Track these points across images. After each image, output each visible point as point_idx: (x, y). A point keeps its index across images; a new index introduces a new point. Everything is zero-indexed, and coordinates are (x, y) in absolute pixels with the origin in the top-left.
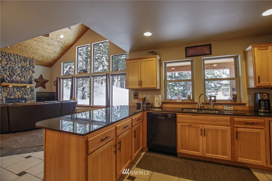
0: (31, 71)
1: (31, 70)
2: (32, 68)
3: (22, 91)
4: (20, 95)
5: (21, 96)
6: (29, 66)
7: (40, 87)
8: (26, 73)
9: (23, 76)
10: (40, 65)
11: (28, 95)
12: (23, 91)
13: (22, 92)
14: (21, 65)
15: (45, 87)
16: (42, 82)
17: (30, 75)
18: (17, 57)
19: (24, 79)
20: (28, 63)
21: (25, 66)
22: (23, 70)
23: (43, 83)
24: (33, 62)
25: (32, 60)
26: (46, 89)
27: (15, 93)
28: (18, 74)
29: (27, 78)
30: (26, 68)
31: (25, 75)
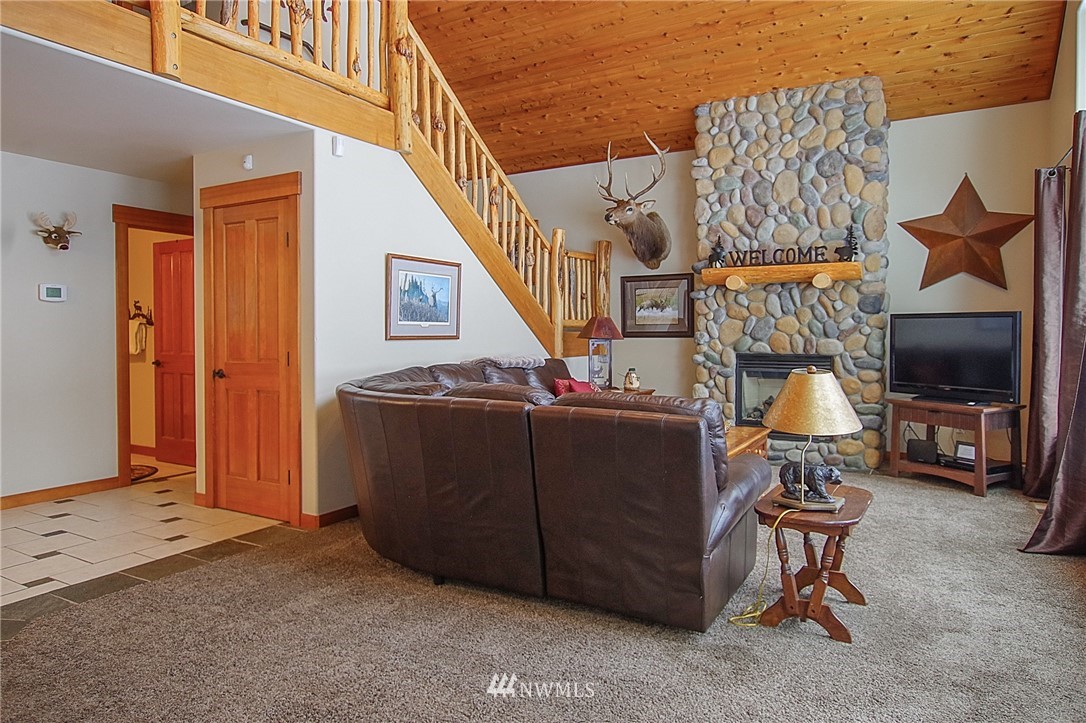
0: (855, 173)
1: (858, 162)
2: (860, 147)
3: (808, 311)
4: (797, 336)
5: (807, 341)
6: (843, 135)
7: (961, 279)
8: (826, 194)
9: (812, 211)
10: (950, 106)
11: (842, 336)
12: (812, 308)
13: (808, 316)
14: (797, 149)
15: (995, 276)
16: (969, 232)
17: (847, 198)
18: (775, 107)
19: (818, 230)
20: (836, 118)
21: (815, 150)
22: (811, 172)
23: (977, 247)
24: (868, 104)
25: (859, 92)
26: (1006, 289)
27: (773, 320)
28: (782, 210)
29: (832, 221)
30: (826, 161)
31: (825, 207)
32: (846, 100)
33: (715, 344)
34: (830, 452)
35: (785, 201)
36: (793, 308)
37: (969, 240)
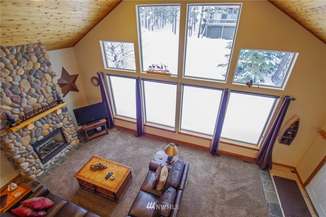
0: (48, 76)
1: (48, 73)
2: (46, 67)
4: (50, 128)
5: (53, 128)
8: (40, 83)
9: (39, 91)
11: (61, 121)
13: (50, 121)
14: (23, 71)
15: (76, 90)
17: (49, 84)
18: (5, 55)
20: (35, 59)
21: (32, 70)
22: (33, 78)
24: (44, 54)
25: (39, 49)
26: (79, 91)
27: (40, 128)
28: (28, 94)
29: (46, 92)
30: (37, 74)
31: (42, 89)
32: (35, 52)
33: (22, 148)
34: (70, 147)
35: (27, 90)
36: (45, 122)
37: (71, 84)
